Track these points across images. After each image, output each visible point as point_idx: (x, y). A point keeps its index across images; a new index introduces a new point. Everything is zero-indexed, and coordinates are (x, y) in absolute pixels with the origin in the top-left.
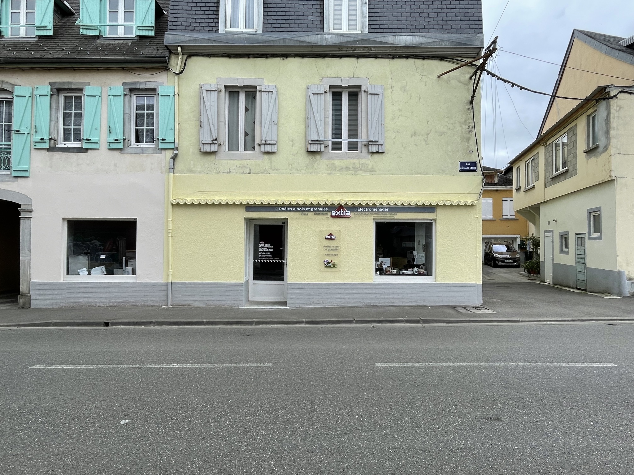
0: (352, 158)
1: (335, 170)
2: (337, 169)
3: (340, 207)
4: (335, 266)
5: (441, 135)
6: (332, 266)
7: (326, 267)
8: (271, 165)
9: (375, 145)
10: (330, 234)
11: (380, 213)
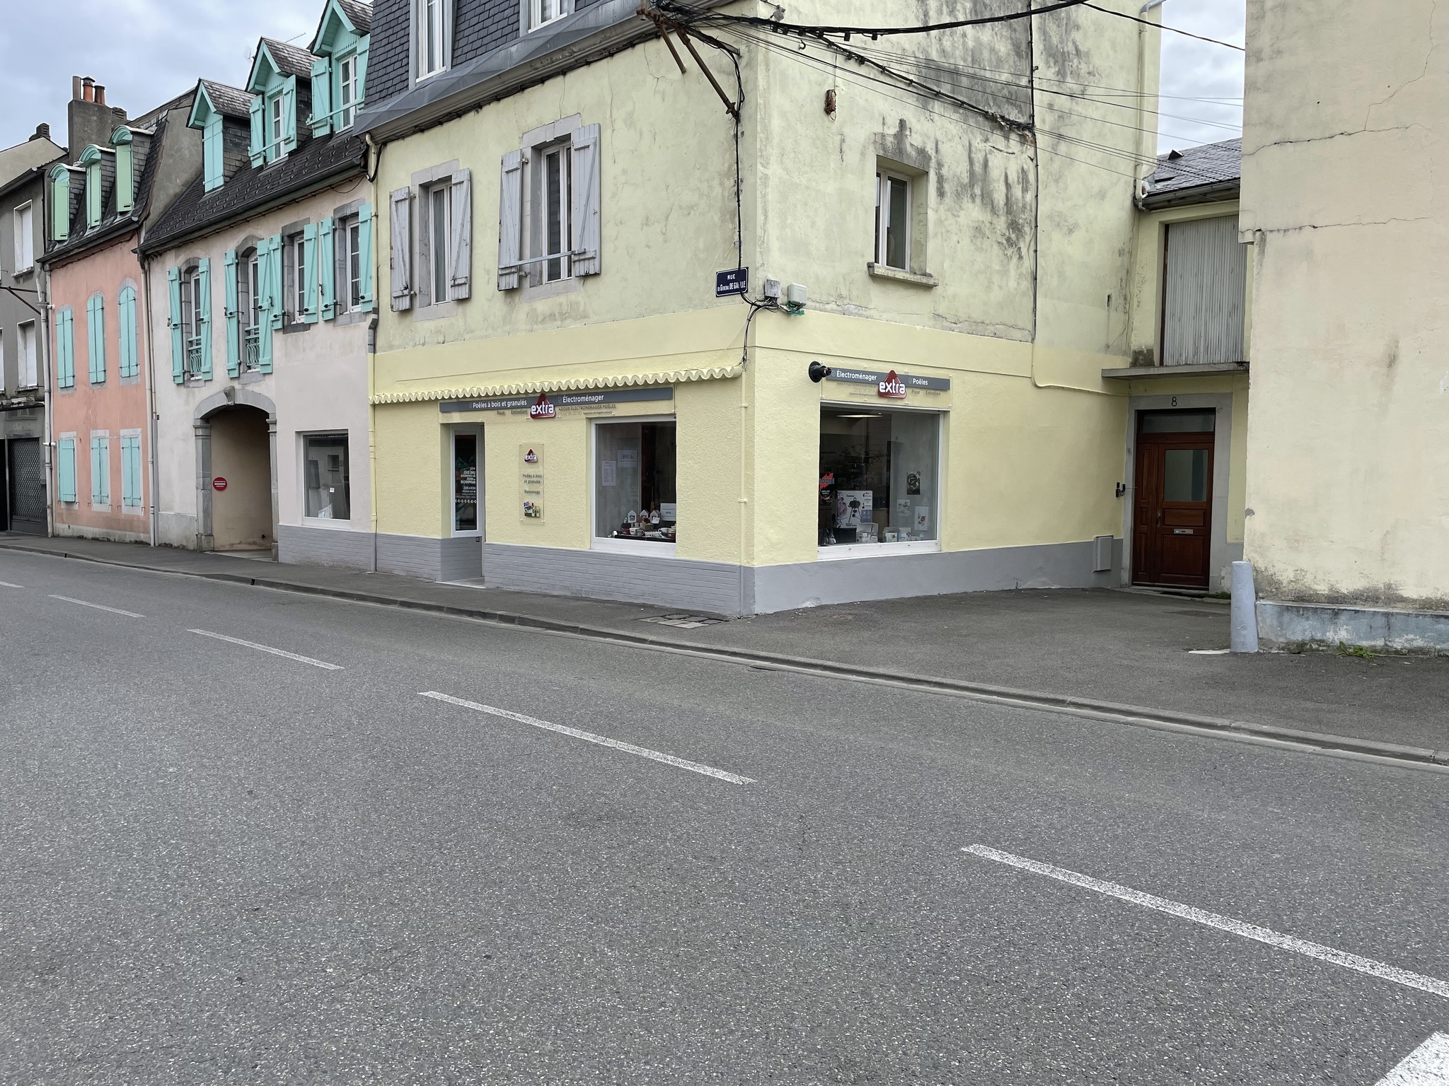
0: (558, 294)
1: (536, 323)
2: (540, 319)
3: (542, 398)
4: (538, 515)
5: (689, 214)
6: (533, 515)
7: (528, 515)
8: (466, 323)
9: (584, 260)
10: (531, 452)
11: (592, 406)
